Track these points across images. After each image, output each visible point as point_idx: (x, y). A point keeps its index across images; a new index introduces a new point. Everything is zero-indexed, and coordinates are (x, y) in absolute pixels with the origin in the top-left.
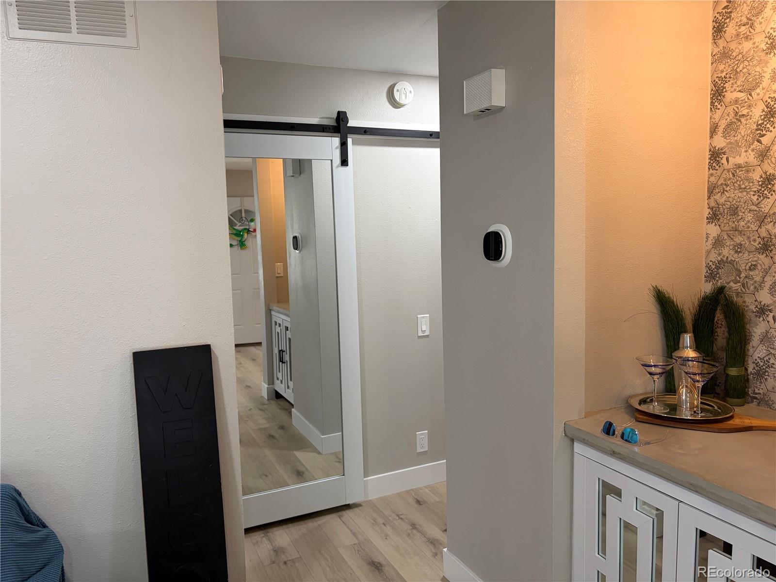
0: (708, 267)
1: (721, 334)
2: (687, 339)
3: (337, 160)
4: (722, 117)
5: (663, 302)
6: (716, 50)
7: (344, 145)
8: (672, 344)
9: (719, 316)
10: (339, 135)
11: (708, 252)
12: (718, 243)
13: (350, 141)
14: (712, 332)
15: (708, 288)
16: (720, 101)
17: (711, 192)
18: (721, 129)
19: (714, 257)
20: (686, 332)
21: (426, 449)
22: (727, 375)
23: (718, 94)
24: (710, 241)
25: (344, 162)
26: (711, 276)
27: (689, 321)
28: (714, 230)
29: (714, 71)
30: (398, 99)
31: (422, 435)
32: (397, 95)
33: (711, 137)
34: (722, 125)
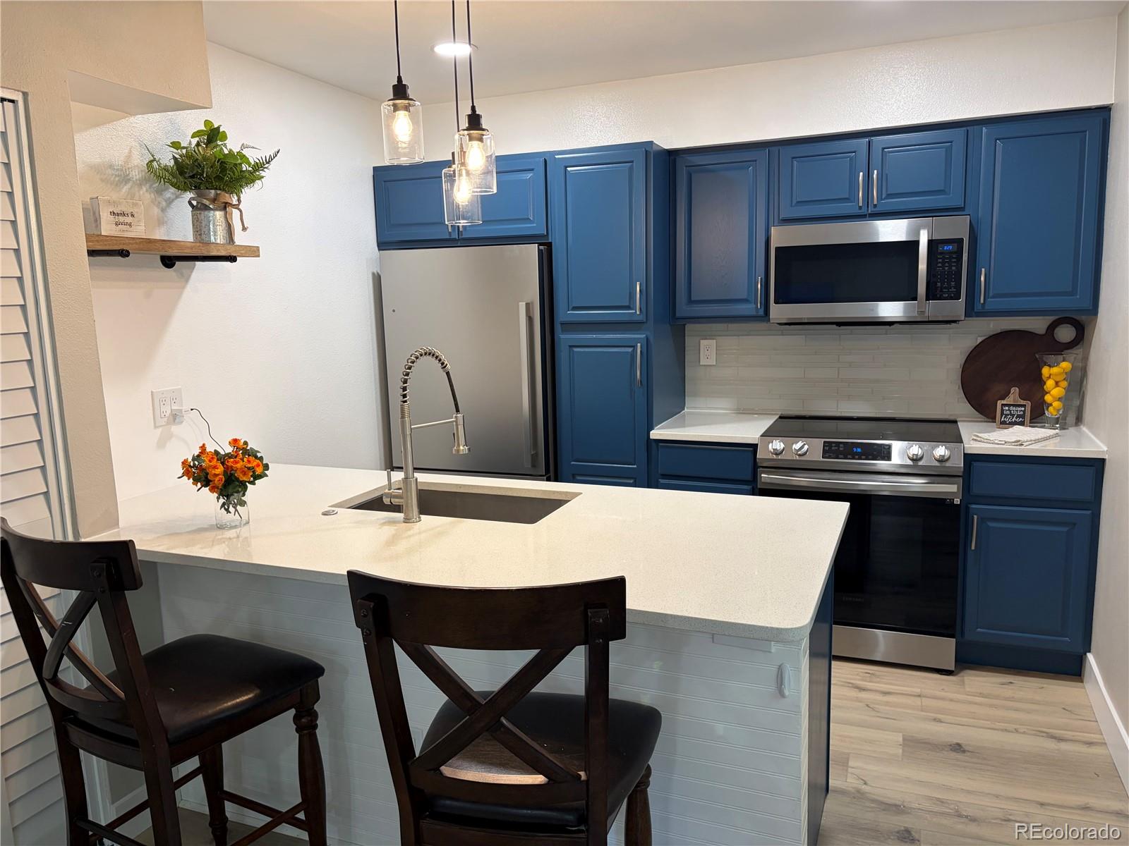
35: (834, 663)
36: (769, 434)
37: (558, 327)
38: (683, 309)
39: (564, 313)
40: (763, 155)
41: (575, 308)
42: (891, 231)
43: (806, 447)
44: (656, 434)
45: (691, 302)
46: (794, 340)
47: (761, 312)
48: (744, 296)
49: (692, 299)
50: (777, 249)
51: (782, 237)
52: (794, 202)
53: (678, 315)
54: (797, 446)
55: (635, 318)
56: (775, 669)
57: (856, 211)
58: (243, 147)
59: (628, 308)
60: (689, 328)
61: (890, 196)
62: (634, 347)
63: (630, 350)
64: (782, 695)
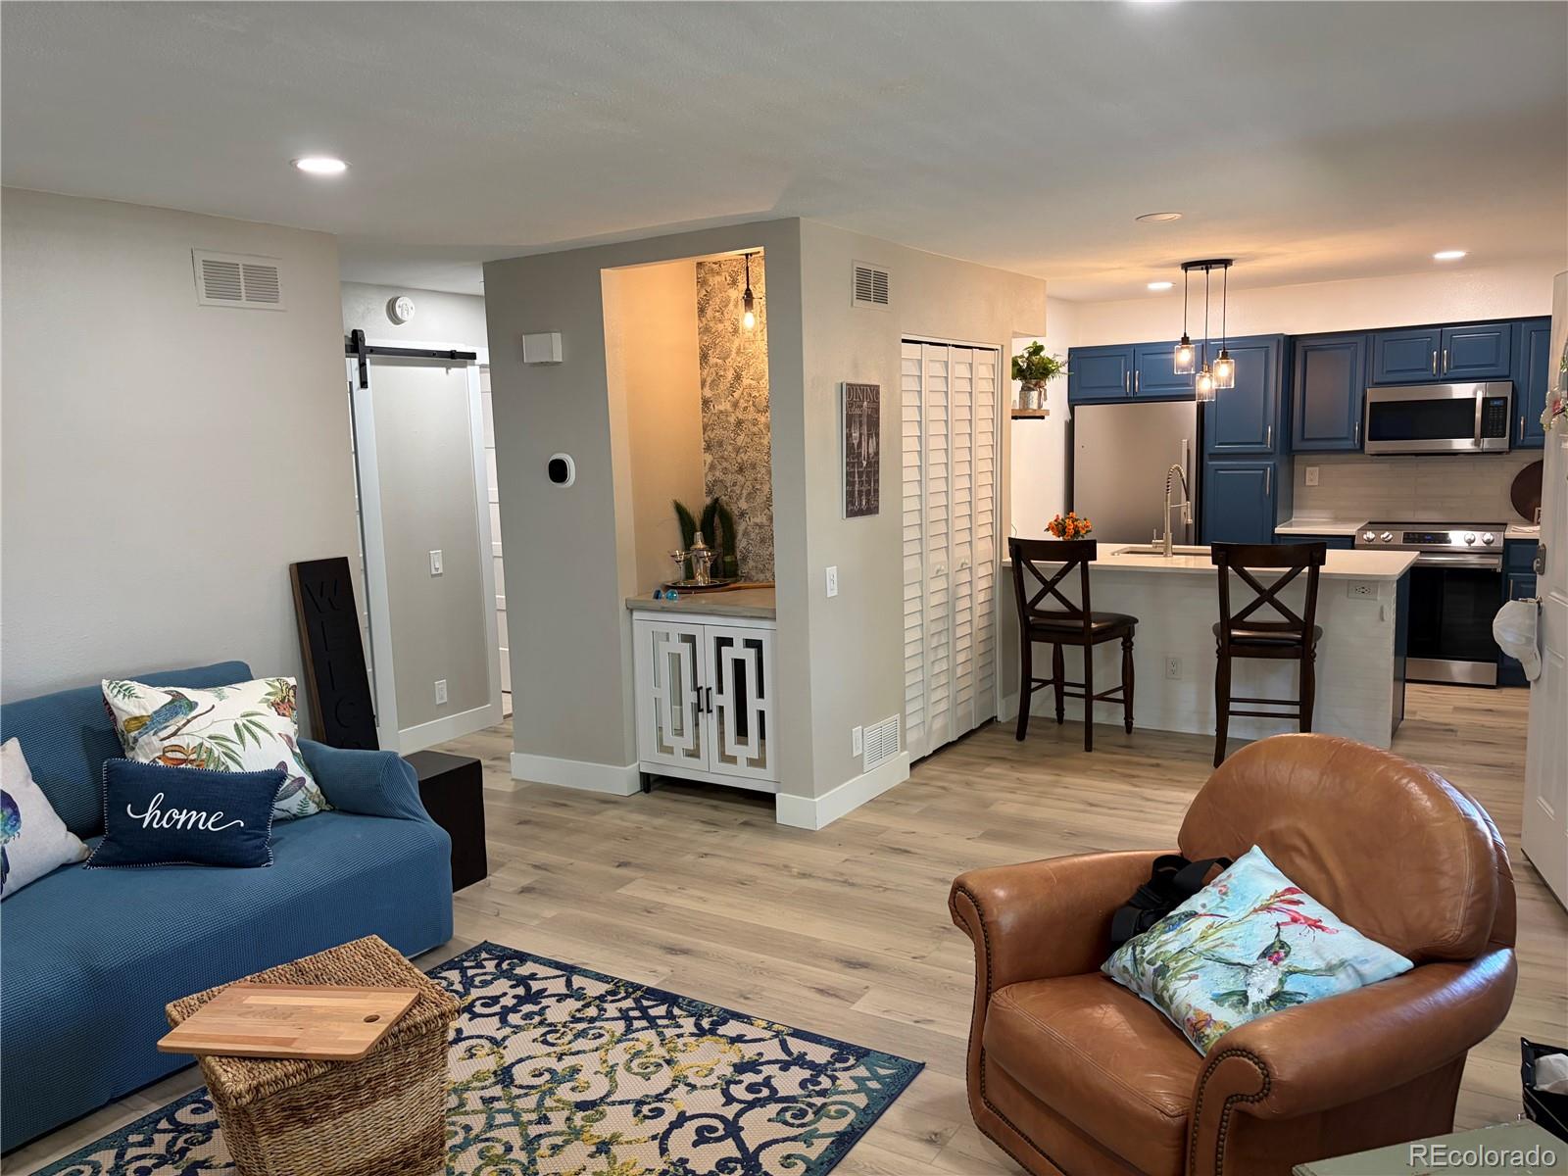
0: (707, 485)
1: (719, 533)
2: (698, 535)
3: (356, 383)
4: (708, 375)
5: (680, 510)
6: (701, 325)
7: (362, 365)
8: (688, 542)
9: (717, 520)
10: (357, 355)
11: (706, 475)
12: (712, 467)
13: (368, 361)
14: (713, 533)
15: (708, 501)
16: (706, 363)
17: (705, 430)
18: (708, 384)
19: (710, 478)
20: (697, 531)
21: (445, 700)
22: (724, 562)
23: (704, 357)
24: (707, 466)
25: (364, 384)
26: (710, 492)
27: (698, 524)
28: (709, 458)
29: (701, 340)
30: (399, 315)
31: (441, 685)
32: (398, 311)
33: (702, 388)
34: (709, 380)
35: (1407, 685)
36: (1364, 530)
37: (1206, 456)
38: (1297, 444)
39: (1210, 447)
40: (1361, 340)
41: (1219, 444)
42: (1461, 391)
43: (1391, 536)
44: (1279, 530)
45: (1303, 439)
46: (1383, 467)
47: (1358, 447)
48: (1345, 436)
49: (1306, 437)
50: (1371, 403)
51: (1375, 395)
52: (1385, 371)
53: (1294, 448)
54: (1385, 535)
55: (1267, 450)
56: (1379, 609)
57: (1432, 378)
58: (1055, 355)
59: (1261, 443)
60: (1297, 458)
61: (1456, 367)
62: (1265, 470)
63: (1261, 472)
64: (1382, 619)
